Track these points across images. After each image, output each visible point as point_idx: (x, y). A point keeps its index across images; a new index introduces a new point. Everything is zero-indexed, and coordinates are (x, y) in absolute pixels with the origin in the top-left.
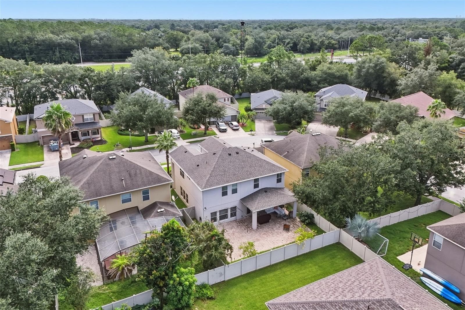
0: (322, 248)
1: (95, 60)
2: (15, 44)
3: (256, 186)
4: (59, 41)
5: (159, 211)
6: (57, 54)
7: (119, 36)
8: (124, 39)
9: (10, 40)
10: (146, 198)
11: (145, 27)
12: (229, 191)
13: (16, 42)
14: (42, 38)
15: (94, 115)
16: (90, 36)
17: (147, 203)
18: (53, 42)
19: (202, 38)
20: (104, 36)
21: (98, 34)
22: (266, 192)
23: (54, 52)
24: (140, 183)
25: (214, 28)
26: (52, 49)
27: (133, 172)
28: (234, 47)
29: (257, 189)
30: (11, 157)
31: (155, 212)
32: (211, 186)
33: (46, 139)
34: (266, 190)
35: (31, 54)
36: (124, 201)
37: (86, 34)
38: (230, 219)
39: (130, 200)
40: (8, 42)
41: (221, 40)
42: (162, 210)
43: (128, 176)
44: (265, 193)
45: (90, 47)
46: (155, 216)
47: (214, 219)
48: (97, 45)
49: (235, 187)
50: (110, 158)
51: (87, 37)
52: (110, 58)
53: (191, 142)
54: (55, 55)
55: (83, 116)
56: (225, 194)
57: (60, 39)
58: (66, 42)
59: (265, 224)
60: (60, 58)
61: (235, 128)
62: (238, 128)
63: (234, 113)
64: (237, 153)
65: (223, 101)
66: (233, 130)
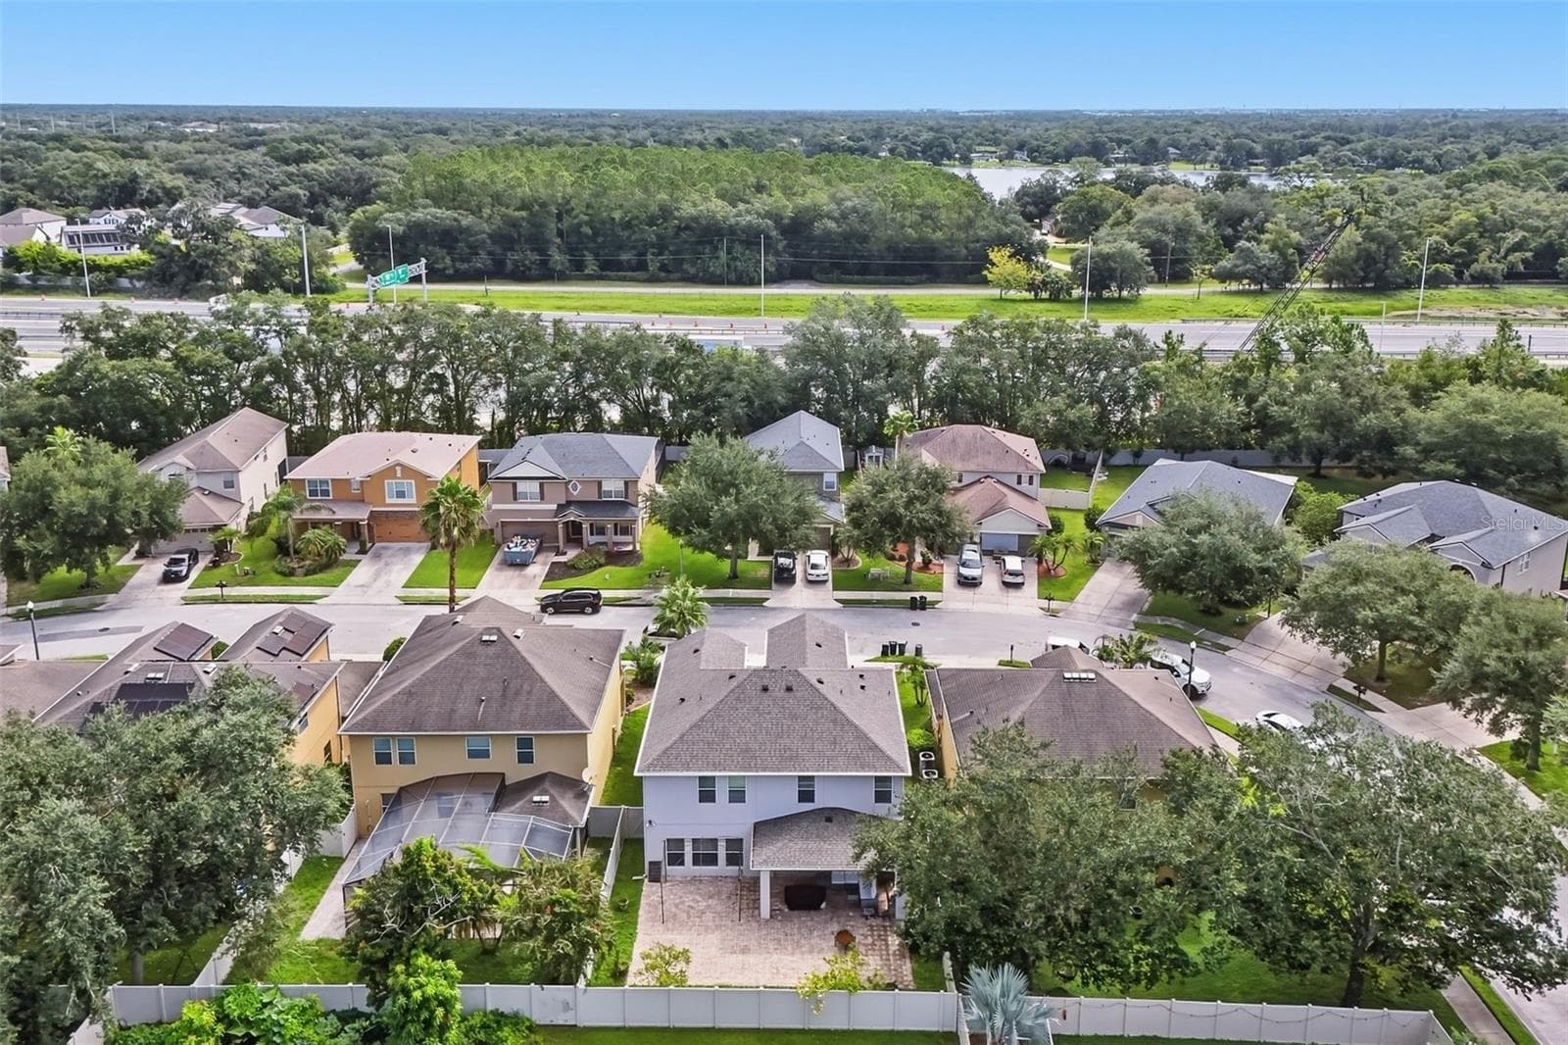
0: (892, 1033)
1: (818, 276)
2: (628, 225)
3: (806, 796)
4: (733, 221)
5: (536, 798)
6: (723, 255)
7: (897, 206)
8: (912, 217)
9: (617, 215)
10: (526, 758)
11: (1059, 150)
12: (722, 792)
13: (632, 219)
14: (693, 211)
15: (626, 483)
16: (816, 207)
17: (527, 772)
18: (717, 223)
19: (1168, 218)
20: (854, 210)
21: (839, 202)
22: (829, 820)
23: (716, 249)
24: (516, 715)
25: (1302, 155)
26: (711, 242)
27: (514, 685)
28: (1275, 255)
29: (807, 807)
30: (422, 563)
31: (527, 798)
32: (669, 767)
33: (509, 530)
34: (831, 816)
35: (661, 253)
36: (473, 754)
37: (804, 202)
38: (722, 868)
39: (485, 754)
40: (613, 219)
41: (1246, 223)
42: (546, 798)
43: (497, 695)
44: (823, 823)
45: (810, 239)
46: (522, 811)
47: (676, 859)
48: (828, 233)
49: (737, 786)
50: (485, 638)
51: (807, 209)
52: (859, 273)
53: (845, 602)
54: (718, 258)
55: (600, 484)
56: (707, 796)
57: (737, 216)
58: (750, 226)
59: (803, 913)
60: (729, 266)
61: (1009, 579)
62: (1019, 580)
63: (1029, 530)
64: (789, 689)
65: (1012, 481)
66: (1004, 583)
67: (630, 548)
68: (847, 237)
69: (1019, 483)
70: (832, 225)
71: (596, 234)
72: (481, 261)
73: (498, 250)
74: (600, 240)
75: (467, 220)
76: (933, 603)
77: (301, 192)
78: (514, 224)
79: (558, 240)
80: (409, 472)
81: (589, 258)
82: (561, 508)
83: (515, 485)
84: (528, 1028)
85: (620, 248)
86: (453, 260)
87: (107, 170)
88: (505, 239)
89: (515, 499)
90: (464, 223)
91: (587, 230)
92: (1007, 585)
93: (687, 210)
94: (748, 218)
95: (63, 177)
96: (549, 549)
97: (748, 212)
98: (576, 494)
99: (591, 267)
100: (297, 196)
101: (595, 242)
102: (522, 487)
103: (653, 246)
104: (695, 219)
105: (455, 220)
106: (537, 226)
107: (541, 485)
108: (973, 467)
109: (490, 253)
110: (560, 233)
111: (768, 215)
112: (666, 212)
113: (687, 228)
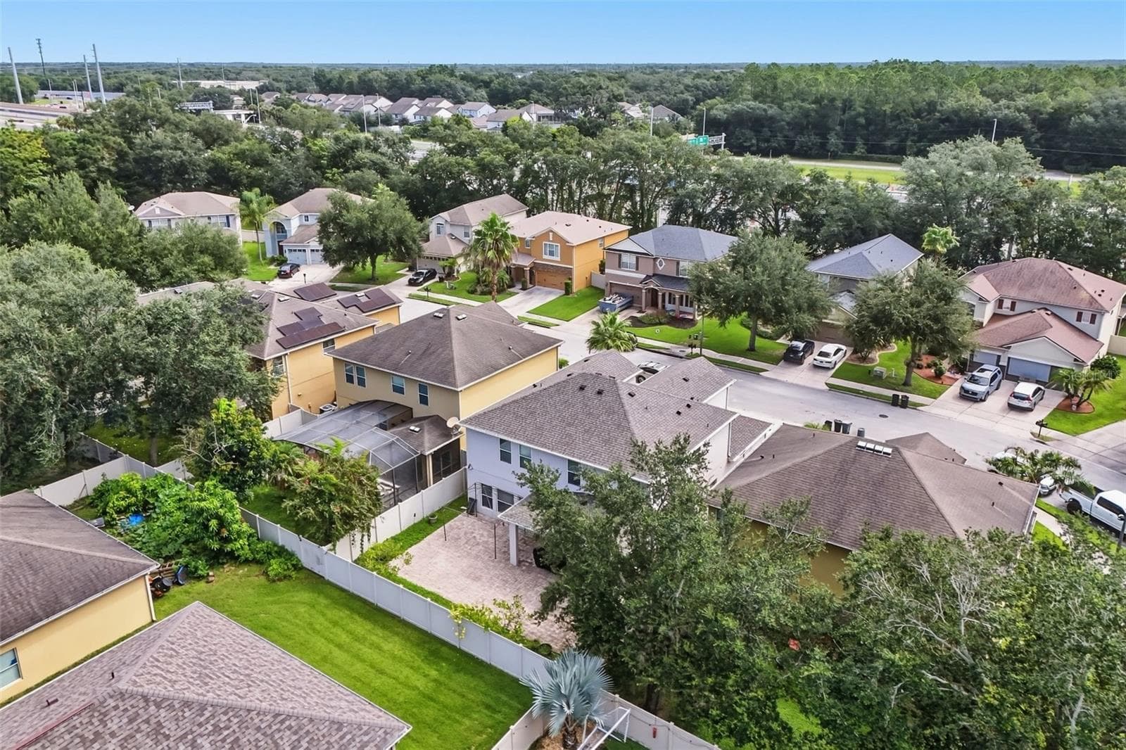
2: (896, 117)
4: (991, 114)
5: (412, 428)
9: (889, 108)
10: (424, 400)
12: (515, 456)
13: (901, 112)
17: (425, 411)
18: (975, 115)
24: (421, 367)
29: (574, 488)
30: (550, 301)
31: (408, 426)
32: (480, 425)
33: (615, 290)
36: (395, 389)
37: (1067, 100)
39: (401, 391)
40: (885, 112)
42: (418, 430)
46: (397, 433)
47: (488, 501)
49: (525, 455)
50: (436, 314)
55: (678, 264)
56: (505, 457)
61: (1015, 402)
62: (1026, 404)
63: (1065, 364)
64: (600, 393)
65: (1071, 317)
66: (1009, 404)
67: (691, 317)
68: (1103, 131)
69: (1079, 318)
70: (1090, 119)
71: (869, 122)
72: (779, 141)
73: (791, 134)
74: (872, 128)
75: (773, 111)
76: (915, 406)
77: (690, 98)
78: (806, 114)
79: (838, 128)
80: (558, 238)
81: (860, 142)
82: (648, 277)
83: (620, 256)
84: (293, 565)
85: (886, 136)
86: (758, 141)
87: (585, 83)
88: (798, 126)
89: (620, 266)
90: (770, 112)
91: (862, 120)
92: (1012, 407)
93: (950, 104)
94: (1006, 111)
95: (565, 89)
96: (636, 308)
97: (1008, 107)
98: (661, 269)
99: (860, 150)
100: (687, 100)
101: (867, 130)
102: (625, 258)
103: (914, 134)
104: (956, 112)
105: (765, 110)
106: (823, 116)
107: (637, 258)
108: (1028, 297)
109: (785, 136)
110: (841, 123)
111: (1027, 110)
112: (932, 106)
113: (947, 120)
